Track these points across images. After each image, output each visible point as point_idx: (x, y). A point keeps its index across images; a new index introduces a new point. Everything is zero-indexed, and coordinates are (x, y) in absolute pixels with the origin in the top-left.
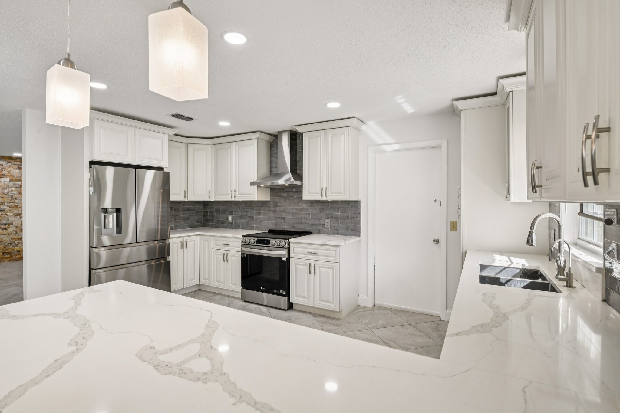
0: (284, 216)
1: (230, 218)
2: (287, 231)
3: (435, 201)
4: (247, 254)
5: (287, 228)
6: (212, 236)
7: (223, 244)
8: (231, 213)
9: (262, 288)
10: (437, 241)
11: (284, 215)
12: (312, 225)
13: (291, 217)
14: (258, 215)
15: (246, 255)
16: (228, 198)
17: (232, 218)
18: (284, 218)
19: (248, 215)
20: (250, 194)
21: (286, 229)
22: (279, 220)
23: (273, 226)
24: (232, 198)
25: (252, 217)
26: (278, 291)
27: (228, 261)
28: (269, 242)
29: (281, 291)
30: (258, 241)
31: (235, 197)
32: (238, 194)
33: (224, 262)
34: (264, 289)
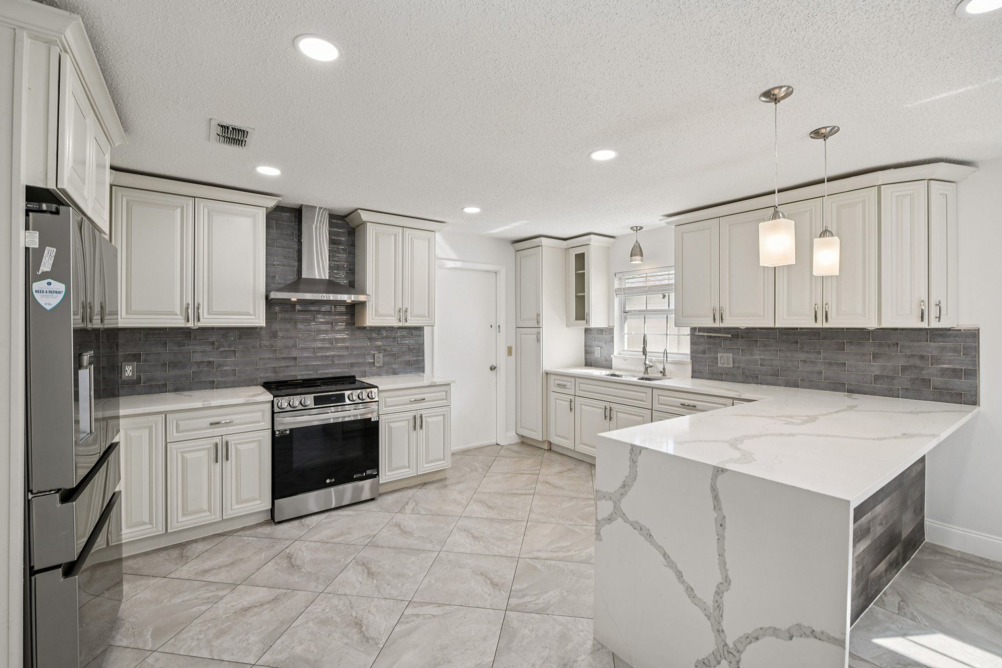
0: (294, 355)
1: (129, 371)
2: (304, 380)
3: (491, 326)
4: (291, 430)
5: (302, 375)
6: (166, 413)
7: (211, 424)
8: (137, 358)
9: (328, 481)
10: (493, 368)
11: (295, 353)
12: (352, 365)
13: (311, 355)
14: (226, 357)
15: (288, 432)
16: (179, 322)
17: (139, 370)
18: (295, 358)
19: (196, 358)
20: (248, 314)
21: (299, 378)
22: (283, 364)
23: (267, 375)
24: (188, 321)
25: (210, 362)
26: (362, 473)
27: (227, 459)
28: (341, 398)
29: (369, 472)
30: (318, 401)
31: (199, 320)
32: (209, 314)
33: (217, 462)
34: (333, 480)
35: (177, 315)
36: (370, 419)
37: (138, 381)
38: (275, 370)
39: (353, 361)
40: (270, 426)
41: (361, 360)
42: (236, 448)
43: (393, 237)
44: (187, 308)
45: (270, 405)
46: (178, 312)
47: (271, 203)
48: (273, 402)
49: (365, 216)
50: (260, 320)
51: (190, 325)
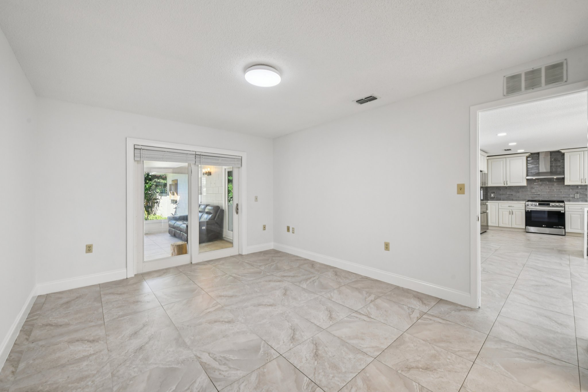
1: (492, 195)
6: (498, 203)
7: (509, 206)
8: (494, 193)
9: (543, 226)
12: (564, 197)
13: (545, 194)
14: (517, 193)
15: (530, 211)
16: (502, 185)
17: (494, 195)
19: (508, 193)
20: (521, 183)
22: (535, 196)
23: (529, 198)
24: (504, 184)
25: (512, 194)
26: (557, 226)
27: (513, 214)
28: (549, 204)
29: (560, 227)
30: (539, 204)
31: (507, 184)
32: (510, 183)
33: (510, 214)
34: (545, 226)
35: (501, 183)
36: (561, 211)
37: (494, 197)
38: (532, 197)
39: (564, 196)
40: (525, 209)
41: (567, 196)
42: (515, 213)
43: (579, 155)
44: (504, 182)
45: (524, 204)
46: (502, 183)
47: (527, 155)
48: (525, 203)
49: (563, 151)
50: (525, 184)
51: (505, 185)
